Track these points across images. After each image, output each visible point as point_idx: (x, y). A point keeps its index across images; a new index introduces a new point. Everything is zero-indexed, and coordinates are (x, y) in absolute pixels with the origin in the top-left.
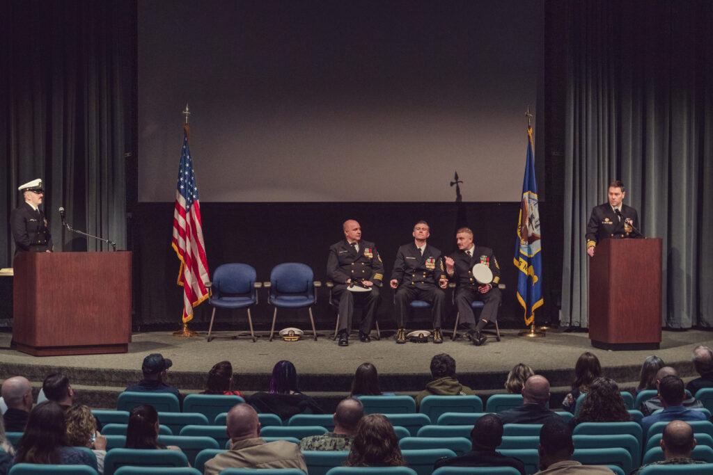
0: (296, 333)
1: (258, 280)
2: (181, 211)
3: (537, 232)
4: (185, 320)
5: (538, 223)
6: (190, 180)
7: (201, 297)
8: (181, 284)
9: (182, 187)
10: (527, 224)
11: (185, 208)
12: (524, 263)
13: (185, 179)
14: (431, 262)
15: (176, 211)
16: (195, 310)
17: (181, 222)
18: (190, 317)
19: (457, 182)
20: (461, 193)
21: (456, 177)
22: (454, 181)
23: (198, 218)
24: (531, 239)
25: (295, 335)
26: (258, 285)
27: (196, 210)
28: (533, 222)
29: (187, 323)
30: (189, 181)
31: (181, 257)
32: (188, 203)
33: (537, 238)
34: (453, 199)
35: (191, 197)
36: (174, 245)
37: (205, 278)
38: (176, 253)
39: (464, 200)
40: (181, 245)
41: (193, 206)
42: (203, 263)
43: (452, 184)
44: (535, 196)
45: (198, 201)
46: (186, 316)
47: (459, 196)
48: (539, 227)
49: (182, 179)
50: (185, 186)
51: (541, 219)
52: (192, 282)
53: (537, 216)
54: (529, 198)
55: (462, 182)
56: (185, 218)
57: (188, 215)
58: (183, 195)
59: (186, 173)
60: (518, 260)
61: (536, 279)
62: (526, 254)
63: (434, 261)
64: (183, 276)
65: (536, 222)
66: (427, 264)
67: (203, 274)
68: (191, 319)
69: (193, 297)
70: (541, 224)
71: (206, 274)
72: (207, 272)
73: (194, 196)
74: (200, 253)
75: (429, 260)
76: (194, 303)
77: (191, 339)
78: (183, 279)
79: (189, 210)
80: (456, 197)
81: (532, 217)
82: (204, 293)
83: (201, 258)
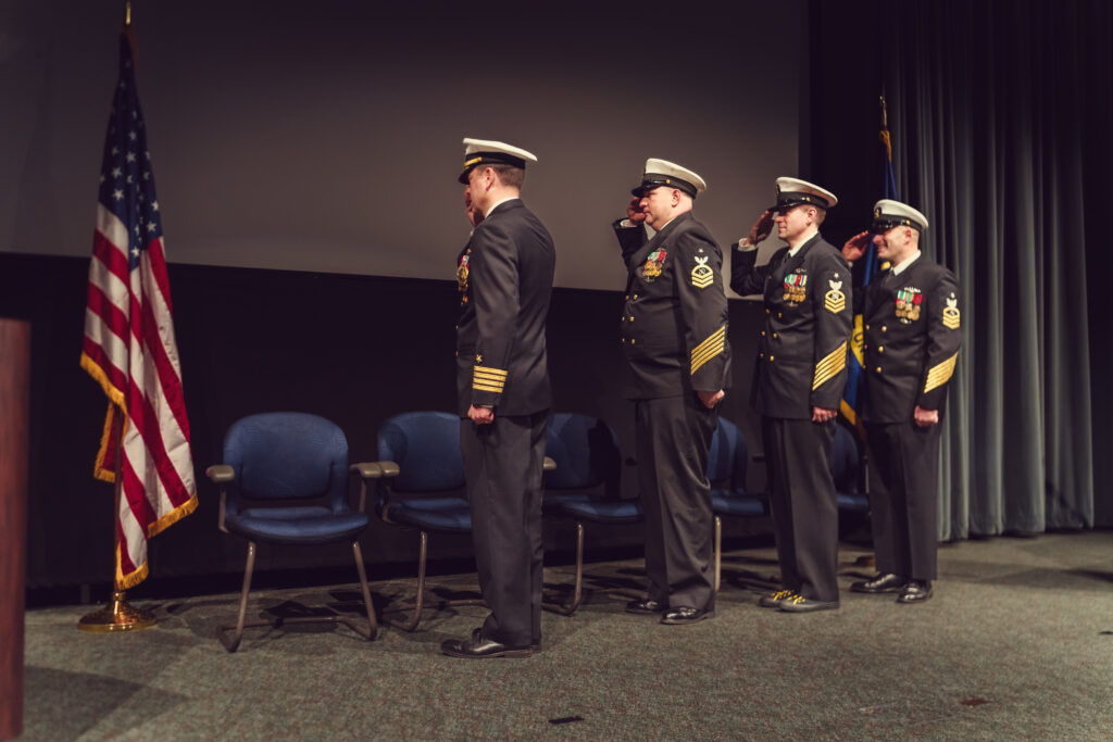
2: (116, 261)
4: (122, 579)
6: (140, 179)
7: (169, 512)
8: (107, 475)
9: (118, 195)
11: (126, 253)
13: (125, 173)
15: (96, 263)
17: (117, 291)
18: (140, 570)
23: (162, 288)
30: (135, 181)
31: (117, 395)
32: (133, 242)
35: (144, 227)
36: (89, 363)
37: (180, 456)
38: (97, 385)
40: (118, 361)
42: (177, 414)
45: (161, 240)
46: (127, 567)
49: (117, 172)
50: (127, 194)
52: (144, 467)
56: (127, 282)
57: (135, 276)
58: (121, 219)
59: (131, 157)
67: (176, 445)
68: (142, 575)
71: (186, 446)
72: (188, 439)
73: (151, 227)
76: (150, 527)
78: (118, 460)
79: (138, 263)
82: (177, 495)
83: (170, 401)
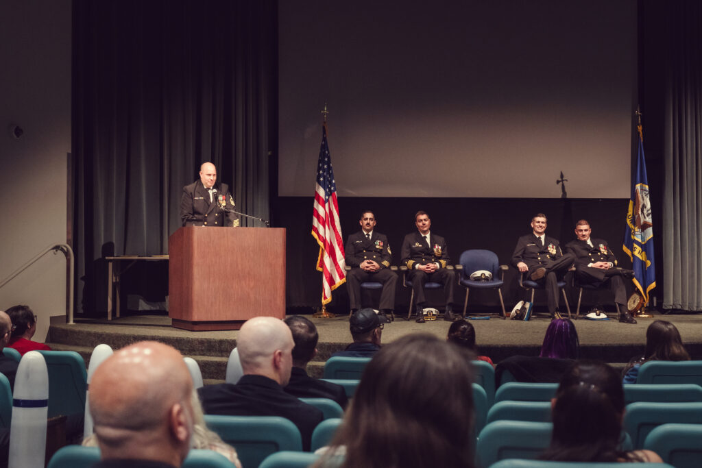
0: (434, 313)
2: (321, 201)
3: (649, 220)
4: (324, 302)
5: (650, 211)
6: (329, 173)
7: (339, 281)
8: (320, 269)
9: (322, 179)
10: (640, 213)
11: (324, 198)
12: (638, 249)
13: (324, 172)
14: (553, 248)
15: (316, 201)
16: (333, 293)
17: (321, 211)
18: (329, 299)
19: (562, 181)
20: (566, 190)
21: (562, 176)
22: (560, 179)
23: (336, 208)
24: (644, 227)
25: (434, 315)
27: (334, 201)
28: (645, 212)
29: (326, 305)
30: (327, 174)
31: (321, 244)
32: (326, 194)
33: (649, 226)
34: (560, 195)
35: (330, 189)
36: (314, 233)
38: (316, 240)
39: (568, 196)
40: (321, 233)
41: (331, 197)
43: (558, 182)
44: (647, 187)
45: (336, 192)
46: (325, 298)
47: (564, 193)
48: (651, 216)
49: (321, 172)
50: (324, 179)
51: (652, 208)
52: (331, 267)
53: (649, 206)
54: (641, 189)
55: (566, 180)
56: (324, 208)
57: (327, 205)
58: (323, 187)
59: (325, 167)
60: (628, 247)
61: (649, 263)
62: (640, 241)
63: (555, 247)
64: (322, 262)
65: (648, 210)
66: (549, 249)
67: (341, 259)
68: (330, 301)
69: (332, 282)
70: (652, 213)
72: (345, 257)
73: (332, 188)
74: (337, 241)
75: (550, 246)
76: (332, 287)
77: (330, 319)
78: (322, 264)
79: (328, 200)
80: (561, 193)
81: (644, 206)
82: (341, 276)
83: (339, 245)
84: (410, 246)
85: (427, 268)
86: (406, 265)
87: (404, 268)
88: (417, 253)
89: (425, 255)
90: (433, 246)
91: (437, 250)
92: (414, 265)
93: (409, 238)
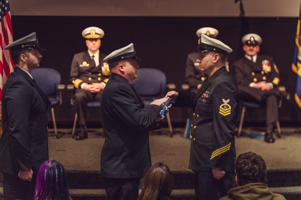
1: (62, 83)
20: (245, 8)
23: (9, 28)
26: (61, 87)
27: (7, 21)
34: (237, 14)
39: (247, 14)
41: (5, 17)
43: (236, 1)
45: (9, 12)
47: (242, 11)
60: (296, 65)
73: (6, 8)
80: (239, 12)
84: (78, 66)
85: (92, 88)
86: (73, 84)
87: (70, 87)
88: (84, 73)
89: (93, 73)
90: (101, 64)
91: (106, 69)
92: (80, 84)
93: (77, 57)
